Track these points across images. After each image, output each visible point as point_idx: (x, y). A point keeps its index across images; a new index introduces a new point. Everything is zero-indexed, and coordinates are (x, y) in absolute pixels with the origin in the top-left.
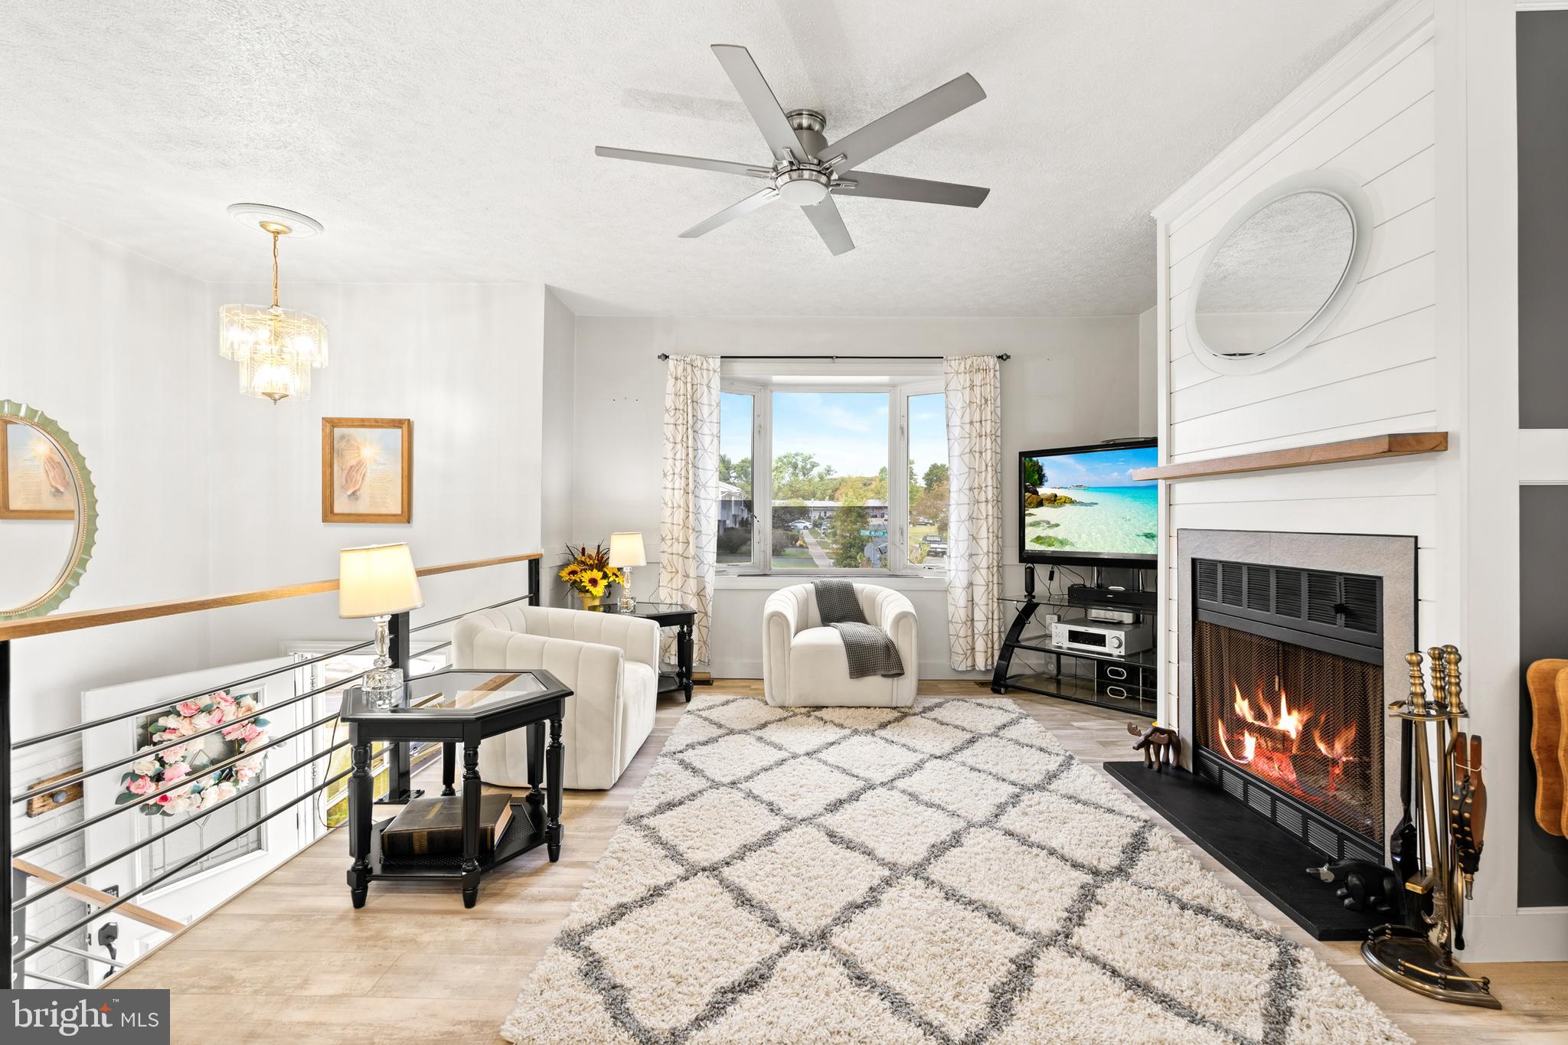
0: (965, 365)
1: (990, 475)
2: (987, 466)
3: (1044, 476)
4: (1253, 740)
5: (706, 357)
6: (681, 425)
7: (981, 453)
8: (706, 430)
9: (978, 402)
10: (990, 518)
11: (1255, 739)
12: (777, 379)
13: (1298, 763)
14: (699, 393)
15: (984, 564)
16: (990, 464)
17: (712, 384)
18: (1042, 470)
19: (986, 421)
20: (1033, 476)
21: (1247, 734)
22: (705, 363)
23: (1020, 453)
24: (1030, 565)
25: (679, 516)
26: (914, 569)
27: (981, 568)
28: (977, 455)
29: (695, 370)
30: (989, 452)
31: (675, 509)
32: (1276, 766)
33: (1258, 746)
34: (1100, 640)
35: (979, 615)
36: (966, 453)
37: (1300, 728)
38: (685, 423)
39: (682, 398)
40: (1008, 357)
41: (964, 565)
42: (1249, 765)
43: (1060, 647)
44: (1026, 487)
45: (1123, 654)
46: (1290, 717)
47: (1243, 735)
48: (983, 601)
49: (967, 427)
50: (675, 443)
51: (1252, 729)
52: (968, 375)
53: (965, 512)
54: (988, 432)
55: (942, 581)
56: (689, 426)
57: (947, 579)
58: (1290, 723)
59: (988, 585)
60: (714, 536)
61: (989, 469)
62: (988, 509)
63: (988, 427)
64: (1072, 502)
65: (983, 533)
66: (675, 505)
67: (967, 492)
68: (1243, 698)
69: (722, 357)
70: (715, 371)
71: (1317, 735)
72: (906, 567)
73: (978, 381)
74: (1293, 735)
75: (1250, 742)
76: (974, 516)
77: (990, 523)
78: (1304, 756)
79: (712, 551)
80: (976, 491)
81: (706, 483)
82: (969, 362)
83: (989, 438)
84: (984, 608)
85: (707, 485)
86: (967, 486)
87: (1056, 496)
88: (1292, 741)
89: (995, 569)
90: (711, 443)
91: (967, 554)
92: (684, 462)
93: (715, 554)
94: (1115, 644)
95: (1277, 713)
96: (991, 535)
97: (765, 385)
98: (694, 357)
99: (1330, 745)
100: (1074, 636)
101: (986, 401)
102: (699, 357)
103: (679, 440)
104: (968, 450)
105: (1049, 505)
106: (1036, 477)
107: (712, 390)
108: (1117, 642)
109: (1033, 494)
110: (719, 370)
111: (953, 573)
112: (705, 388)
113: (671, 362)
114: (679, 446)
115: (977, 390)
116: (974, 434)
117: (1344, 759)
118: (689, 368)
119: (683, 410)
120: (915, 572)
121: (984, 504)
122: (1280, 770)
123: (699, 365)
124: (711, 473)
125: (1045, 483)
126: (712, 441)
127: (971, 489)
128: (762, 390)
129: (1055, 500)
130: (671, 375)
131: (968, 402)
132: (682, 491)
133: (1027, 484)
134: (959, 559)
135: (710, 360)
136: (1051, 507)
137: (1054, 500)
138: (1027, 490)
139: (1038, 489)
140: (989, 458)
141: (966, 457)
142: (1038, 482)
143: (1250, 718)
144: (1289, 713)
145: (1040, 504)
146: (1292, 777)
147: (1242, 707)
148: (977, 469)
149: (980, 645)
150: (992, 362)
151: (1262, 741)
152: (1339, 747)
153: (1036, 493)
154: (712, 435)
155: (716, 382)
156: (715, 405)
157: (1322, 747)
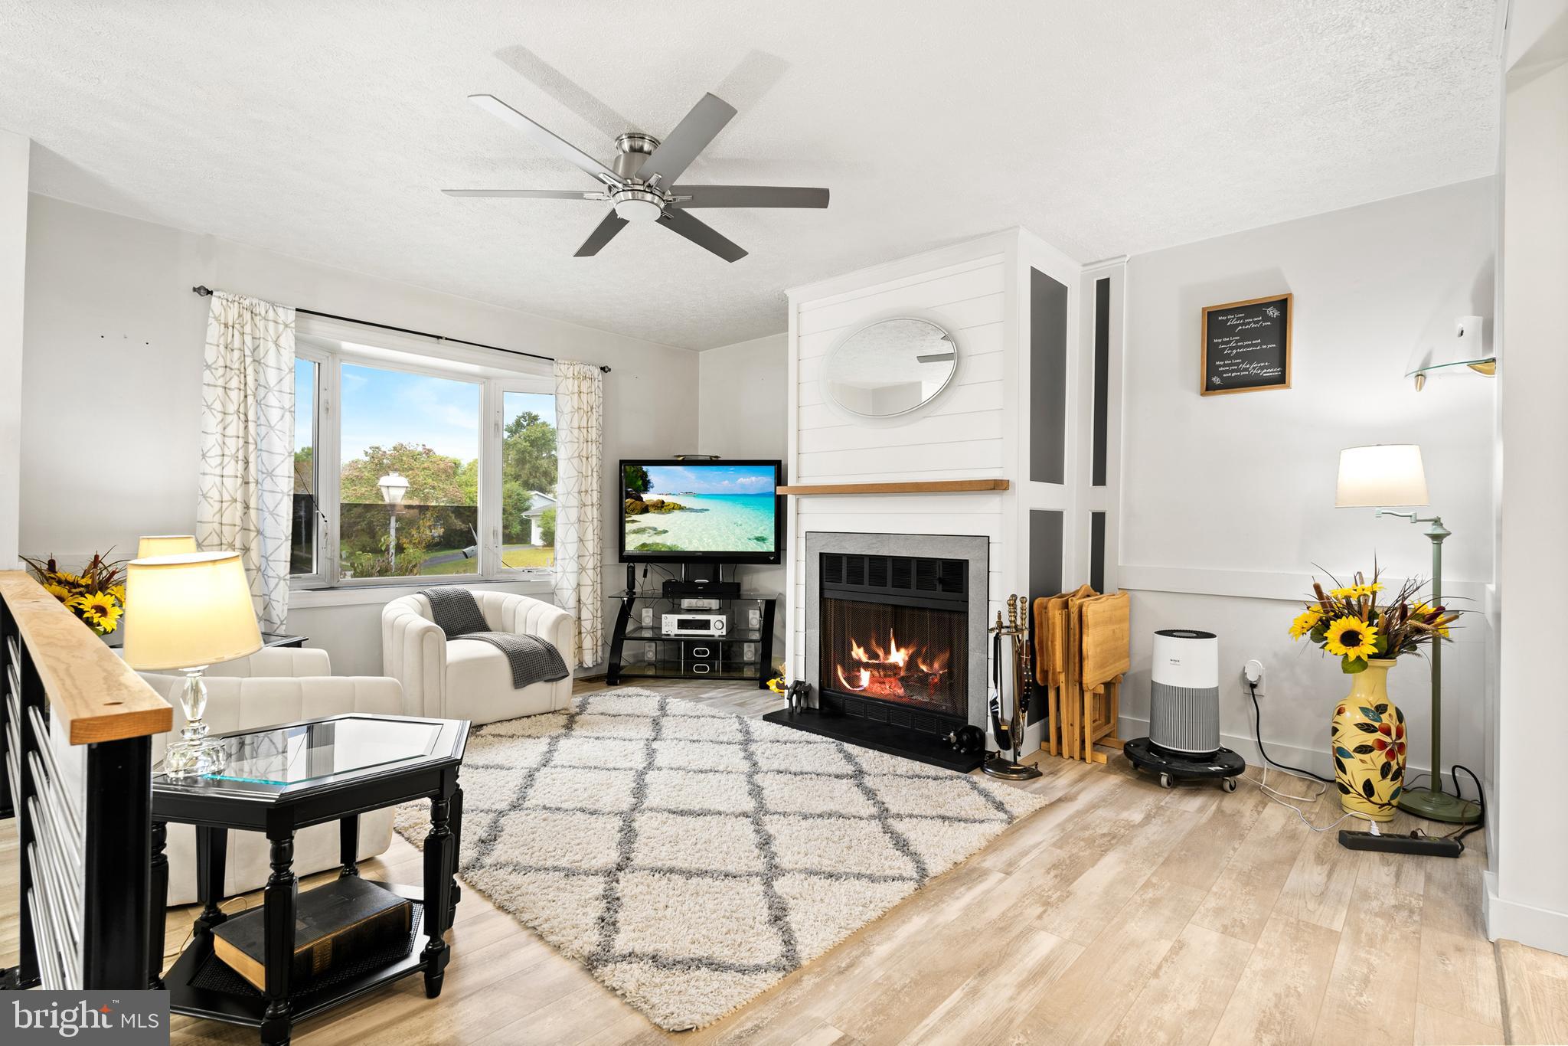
0: (574, 370)
1: (595, 480)
2: (592, 471)
3: (649, 482)
4: (868, 673)
5: (273, 305)
6: (237, 391)
7: (587, 458)
8: (272, 400)
9: (585, 409)
10: (595, 520)
11: (869, 672)
12: (347, 346)
13: (904, 681)
14: (262, 350)
15: (590, 565)
16: (595, 470)
17: (282, 341)
18: (647, 476)
19: (592, 427)
20: (635, 483)
21: (862, 670)
22: (271, 312)
23: (620, 461)
24: (631, 564)
25: (233, 514)
26: (512, 573)
27: (588, 569)
28: (584, 459)
29: (257, 319)
30: (594, 458)
31: (225, 505)
32: (888, 687)
33: (872, 676)
34: (706, 625)
35: (586, 614)
36: (575, 457)
37: (907, 659)
38: (242, 387)
39: (237, 354)
40: (610, 370)
41: (573, 566)
42: (865, 690)
43: (669, 635)
44: (627, 492)
45: (724, 634)
46: (899, 653)
47: (859, 671)
48: (590, 601)
49: (576, 432)
50: (225, 414)
51: (867, 666)
52: (576, 381)
53: (574, 514)
54: (594, 439)
55: (548, 583)
56: (249, 392)
57: (553, 582)
58: (898, 657)
59: (593, 585)
60: (286, 540)
61: (595, 474)
62: (592, 513)
63: (594, 434)
64: (681, 508)
65: (589, 535)
66: (226, 497)
67: (576, 495)
68: (859, 647)
69: (297, 310)
70: (286, 326)
71: (919, 661)
72: (502, 572)
73: (584, 389)
74: (901, 664)
75: (865, 677)
76: (581, 519)
77: (596, 526)
78: (910, 676)
79: (283, 559)
80: (583, 494)
81: (272, 471)
82: (577, 368)
83: (594, 444)
84: (590, 607)
85: (273, 473)
86: (576, 489)
87: (663, 502)
88: (900, 668)
89: (599, 569)
90: (281, 419)
91: (576, 556)
92: (241, 442)
93: (289, 564)
94: (718, 626)
95: (887, 652)
96: (596, 537)
97: (333, 352)
98: (255, 301)
99: (931, 665)
100: (682, 624)
101: (592, 408)
102: (263, 304)
103: (232, 408)
104: (576, 454)
105: (656, 511)
106: (640, 483)
107: (282, 350)
108: (721, 624)
109: (636, 500)
110: (293, 325)
111: (559, 575)
112: (271, 345)
113: (215, 301)
114: (232, 419)
115: (584, 397)
116: (582, 440)
117: (941, 672)
118: (247, 316)
119: (239, 370)
120: (512, 576)
121: (590, 507)
122: (893, 690)
123: (263, 313)
124: (281, 458)
125: (651, 489)
126: (283, 416)
127: (580, 492)
128: (330, 358)
129: (662, 507)
130: (216, 318)
131: (576, 408)
132: (240, 481)
133: (629, 490)
134: (567, 561)
135: (280, 311)
136: (658, 513)
137: (660, 506)
138: (629, 495)
139: (642, 495)
140: (594, 464)
141: (576, 461)
142: (642, 488)
143: (864, 659)
144: (898, 649)
145: (645, 510)
146: (901, 691)
147: (858, 653)
148: (584, 473)
149: (588, 643)
150: (597, 371)
151: (876, 673)
152: (936, 665)
153: (641, 499)
154: (283, 408)
155: (288, 340)
156: (287, 370)
157: (924, 668)
